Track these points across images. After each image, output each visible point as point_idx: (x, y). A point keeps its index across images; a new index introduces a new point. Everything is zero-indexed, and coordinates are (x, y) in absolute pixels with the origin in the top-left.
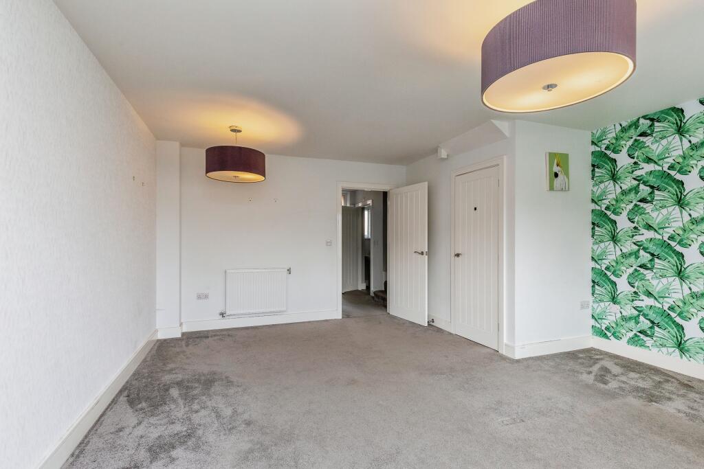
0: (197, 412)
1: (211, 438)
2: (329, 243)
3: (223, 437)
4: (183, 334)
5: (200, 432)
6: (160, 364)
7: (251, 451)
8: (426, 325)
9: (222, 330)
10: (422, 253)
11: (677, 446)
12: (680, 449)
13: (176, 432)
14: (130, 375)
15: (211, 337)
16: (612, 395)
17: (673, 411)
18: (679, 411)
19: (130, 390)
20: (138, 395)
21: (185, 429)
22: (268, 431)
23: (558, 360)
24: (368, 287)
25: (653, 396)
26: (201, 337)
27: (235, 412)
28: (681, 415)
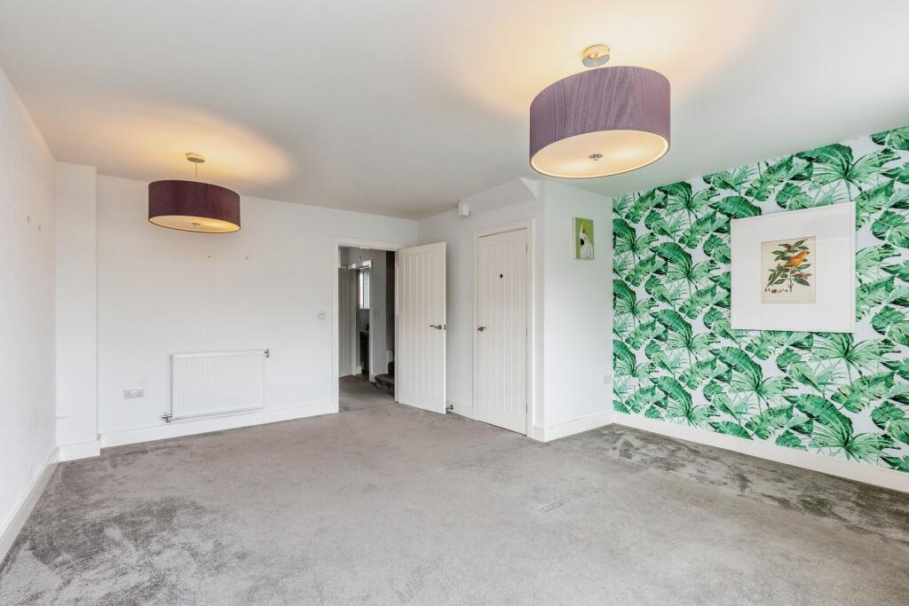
0: (159, 553)
1: (192, 583)
2: (322, 316)
3: (209, 580)
4: (103, 451)
5: (172, 579)
6: (75, 498)
7: (255, 589)
8: (445, 413)
9: (166, 441)
10: (440, 327)
11: (694, 508)
12: (695, 509)
13: (132, 585)
14: (26, 519)
15: (152, 451)
16: (636, 468)
17: (687, 476)
18: (691, 476)
19: (33, 540)
20: (51, 544)
21: (147, 578)
22: (272, 561)
23: (585, 439)
24: (366, 371)
25: (669, 464)
26: (135, 453)
27: (218, 545)
28: (693, 478)
